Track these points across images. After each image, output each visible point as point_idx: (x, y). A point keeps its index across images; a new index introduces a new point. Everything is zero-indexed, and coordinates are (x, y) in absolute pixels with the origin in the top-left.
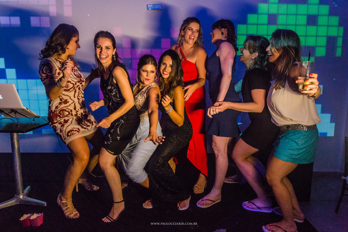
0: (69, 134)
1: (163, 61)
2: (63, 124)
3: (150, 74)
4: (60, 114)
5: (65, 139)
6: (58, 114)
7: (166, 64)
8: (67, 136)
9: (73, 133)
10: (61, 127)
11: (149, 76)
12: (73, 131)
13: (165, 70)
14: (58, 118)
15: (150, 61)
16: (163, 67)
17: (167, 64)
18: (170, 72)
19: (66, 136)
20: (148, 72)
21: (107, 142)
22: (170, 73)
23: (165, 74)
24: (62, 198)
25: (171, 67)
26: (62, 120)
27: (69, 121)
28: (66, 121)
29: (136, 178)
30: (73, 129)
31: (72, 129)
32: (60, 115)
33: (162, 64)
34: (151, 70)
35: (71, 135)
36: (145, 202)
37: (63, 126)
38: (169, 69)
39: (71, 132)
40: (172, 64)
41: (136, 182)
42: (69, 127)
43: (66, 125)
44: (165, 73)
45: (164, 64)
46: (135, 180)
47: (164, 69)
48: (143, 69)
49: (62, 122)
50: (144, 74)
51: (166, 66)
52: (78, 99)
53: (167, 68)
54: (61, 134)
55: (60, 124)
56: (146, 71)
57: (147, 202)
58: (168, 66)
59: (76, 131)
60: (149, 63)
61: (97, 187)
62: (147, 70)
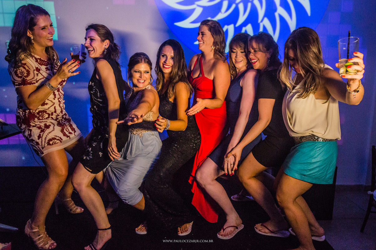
0: (51, 143)
1: (163, 53)
2: (44, 129)
3: (143, 74)
4: (39, 115)
5: (43, 148)
6: (36, 115)
7: (166, 55)
8: (48, 145)
9: (55, 142)
10: (40, 132)
11: (142, 77)
12: (56, 140)
13: (166, 63)
14: (36, 119)
15: (143, 60)
16: (163, 60)
17: (168, 55)
18: (171, 65)
19: (46, 145)
20: (141, 72)
21: (86, 157)
22: (172, 67)
23: (166, 68)
24: (33, 226)
25: (173, 59)
26: (42, 125)
27: (50, 127)
28: (47, 127)
29: (129, 199)
30: (56, 137)
31: (54, 137)
32: (39, 117)
33: (161, 56)
34: (145, 70)
35: (52, 144)
36: (137, 227)
37: (43, 131)
38: (170, 62)
39: (53, 141)
40: (173, 55)
41: (128, 203)
42: (50, 134)
43: (47, 131)
44: (165, 66)
45: (163, 56)
46: (127, 201)
47: (164, 62)
48: (135, 69)
49: (42, 127)
50: (137, 75)
51: (167, 57)
52: (59, 101)
53: (168, 60)
54: (40, 141)
55: (39, 129)
56: (139, 72)
57: (140, 227)
58: (169, 57)
59: (58, 140)
60: (142, 62)
61: (81, 208)
62: (140, 70)
